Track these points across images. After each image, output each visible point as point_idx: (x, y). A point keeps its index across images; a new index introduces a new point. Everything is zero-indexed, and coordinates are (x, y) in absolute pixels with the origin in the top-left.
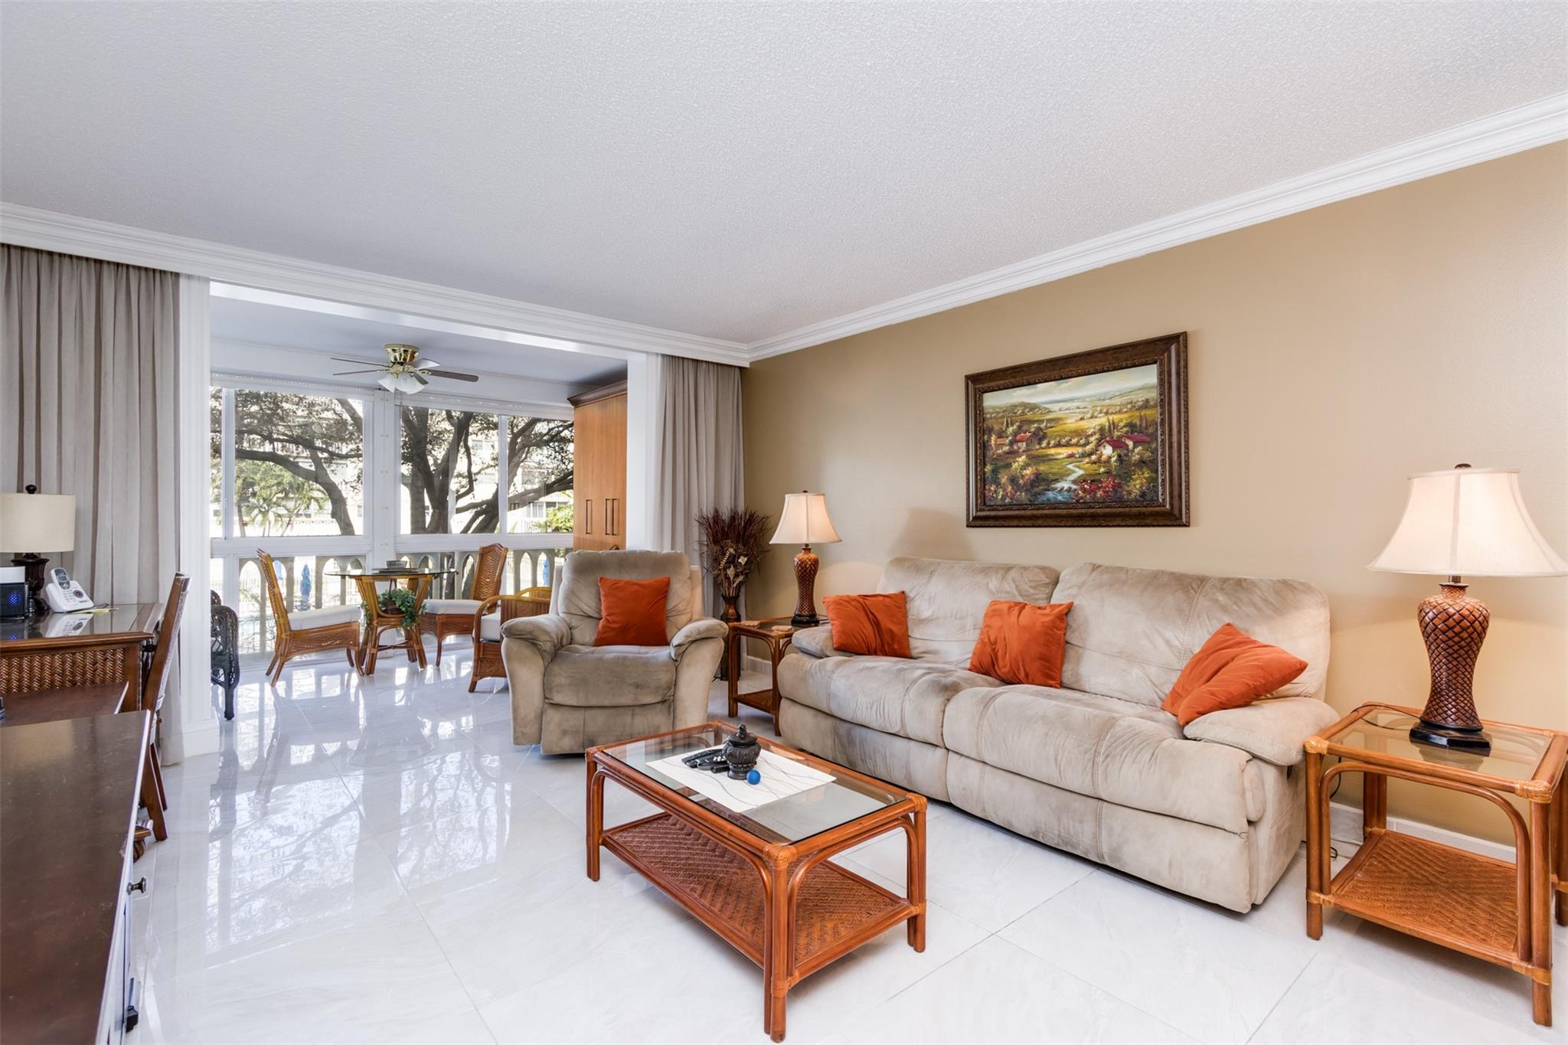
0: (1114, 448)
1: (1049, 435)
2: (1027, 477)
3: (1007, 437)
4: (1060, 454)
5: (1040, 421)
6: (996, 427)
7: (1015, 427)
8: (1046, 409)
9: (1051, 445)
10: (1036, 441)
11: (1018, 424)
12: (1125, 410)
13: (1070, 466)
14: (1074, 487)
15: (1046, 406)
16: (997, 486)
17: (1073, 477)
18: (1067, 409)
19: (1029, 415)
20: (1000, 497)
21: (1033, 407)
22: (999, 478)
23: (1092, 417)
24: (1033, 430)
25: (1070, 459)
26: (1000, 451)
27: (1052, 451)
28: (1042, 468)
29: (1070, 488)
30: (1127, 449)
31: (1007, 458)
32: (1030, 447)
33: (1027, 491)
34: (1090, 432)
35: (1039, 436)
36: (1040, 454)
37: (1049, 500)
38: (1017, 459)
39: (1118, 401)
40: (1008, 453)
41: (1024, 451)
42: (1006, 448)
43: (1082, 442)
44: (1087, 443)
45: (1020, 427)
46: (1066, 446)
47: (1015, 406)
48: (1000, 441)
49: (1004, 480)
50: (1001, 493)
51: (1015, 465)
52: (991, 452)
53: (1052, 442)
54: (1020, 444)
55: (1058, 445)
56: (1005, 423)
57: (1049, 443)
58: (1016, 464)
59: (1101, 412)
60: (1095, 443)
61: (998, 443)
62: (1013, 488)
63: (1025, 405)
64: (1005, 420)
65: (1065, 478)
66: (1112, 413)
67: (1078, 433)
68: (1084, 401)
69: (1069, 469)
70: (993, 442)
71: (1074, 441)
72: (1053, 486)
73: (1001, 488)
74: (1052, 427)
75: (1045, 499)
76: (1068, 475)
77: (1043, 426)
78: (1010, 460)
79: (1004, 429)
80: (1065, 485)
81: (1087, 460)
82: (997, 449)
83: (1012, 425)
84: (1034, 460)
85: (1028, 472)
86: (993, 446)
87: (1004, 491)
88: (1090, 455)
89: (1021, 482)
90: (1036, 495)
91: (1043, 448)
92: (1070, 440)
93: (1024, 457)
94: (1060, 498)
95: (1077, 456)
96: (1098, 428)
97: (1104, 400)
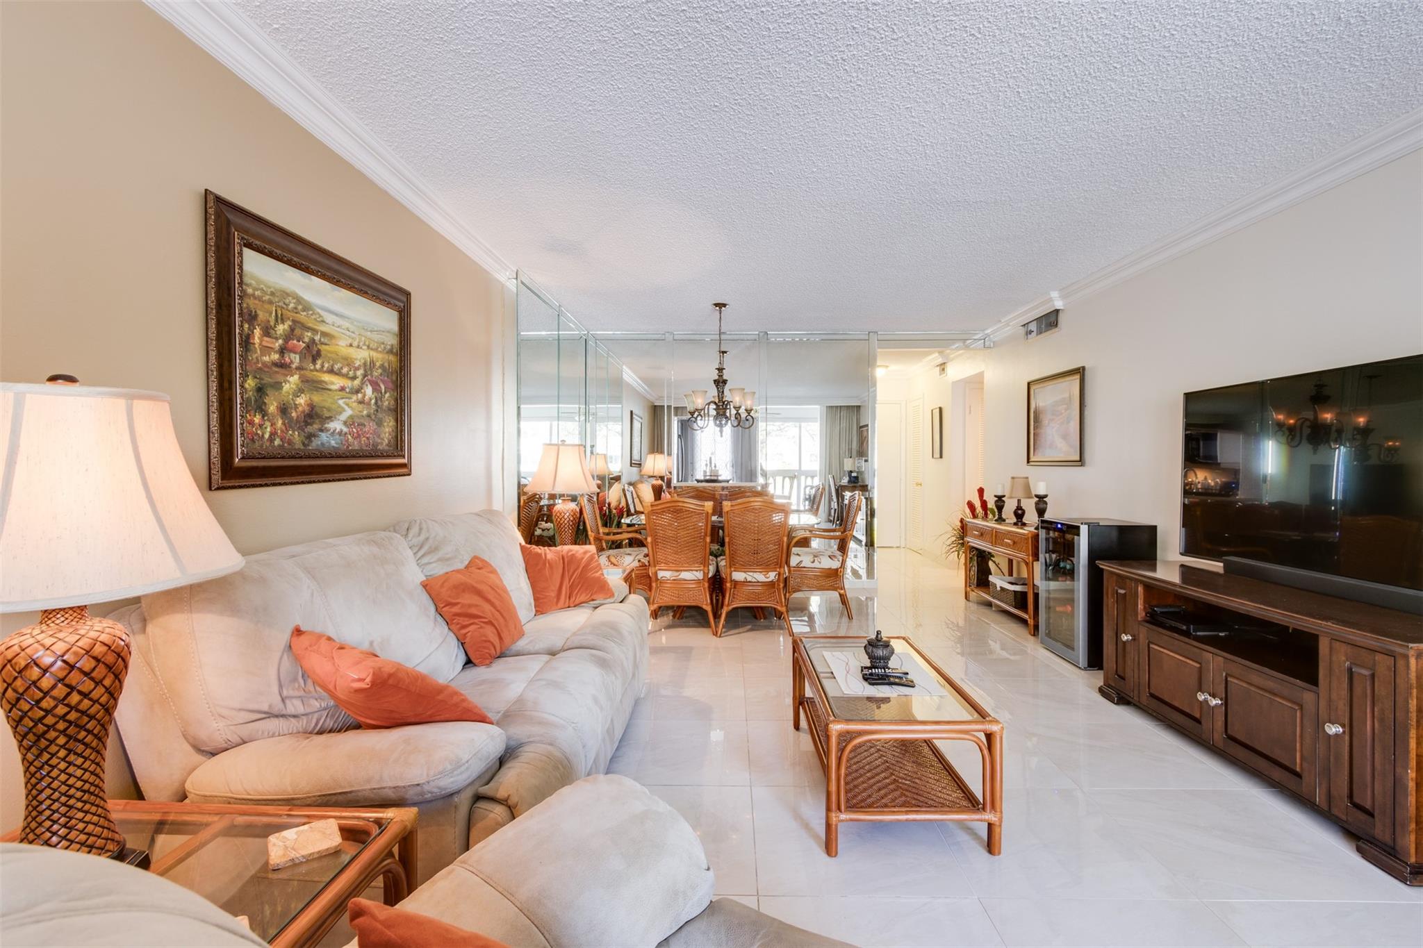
0: (374, 390)
1: (323, 353)
2: (300, 409)
3: (277, 339)
4: (333, 383)
5: (315, 331)
6: (262, 316)
7: (286, 327)
8: (320, 316)
9: (325, 369)
10: (311, 358)
11: (290, 323)
12: (380, 349)
13: (341, 402)
14: (345, 430)
15: (322, 313)
16: (263, 417)
17: (344, 417)
18: (339, 327)
19: (302, 317)
20: (267, 436)
21: (307, 307)
22: (265, 403)
23: (358, 347)
24: (306, 340)
25: (340, 393)
26: (266, 359)
27: (326, 377)
28: (317, 398)
29: (342, 431)
30: (381, 393)
31: (277, 372)
32: (304, 365)
33: (301, 429)
34: (357, 364)
35: (313, 353)
36: (315, 378)
37: (322, 444)
38: (288, 378)
39: (376, 337)
40: (275, 364)
41: (297, 368)
42: (276, 357)
43: (351, 374)
44: (354, 378)
45: (292, 330)
46: (336, 374)
47: (288, 295)
48: (267, 341)
49: (272, 408)
50: (269, 429)
51: (286, 387)
52: (254, 356)
53: (326, 365)
54: (292, 355)
55: (331, 371)
56: (274, 314)
57: (323, 366)
58: (288, 385)
59: (364, 344)
60: (360, 378)
61: (264, 344)
62: (284, 424)
63: (299, 300)
64: (274, 309)
65: (337, 417)
66: (372, 349)
67: (348, 362)
68: (352, 323)
69: (340, 406)
70: (257, 340)
71: (345, 370)
72: (326, 425)
73: (268, 420)
74: (326, 344)
75: (319, 443)
76: (341, 413)
77: (317, 338)
78: (280, 378)
79: (272, 323)
80: (336, 425)
81: (354, 398)
82: (263, 354)
83: (283, 322)
84: (306, 385)
85: (302, 401)
86: (257, 346)
87: (272, 425)
88: (358, 391)
89: (294, 414)
90: (310, 436)
91: (317, 371)
92: (342, 368)
93: (296, 377)
94: (333, 443)
95: (348, 390)
96: (363, 361)
97: (367, 330)
